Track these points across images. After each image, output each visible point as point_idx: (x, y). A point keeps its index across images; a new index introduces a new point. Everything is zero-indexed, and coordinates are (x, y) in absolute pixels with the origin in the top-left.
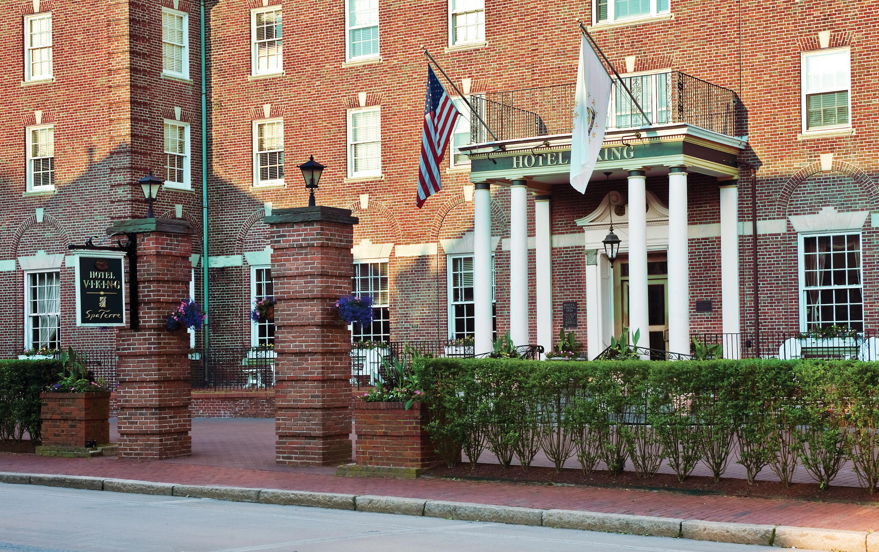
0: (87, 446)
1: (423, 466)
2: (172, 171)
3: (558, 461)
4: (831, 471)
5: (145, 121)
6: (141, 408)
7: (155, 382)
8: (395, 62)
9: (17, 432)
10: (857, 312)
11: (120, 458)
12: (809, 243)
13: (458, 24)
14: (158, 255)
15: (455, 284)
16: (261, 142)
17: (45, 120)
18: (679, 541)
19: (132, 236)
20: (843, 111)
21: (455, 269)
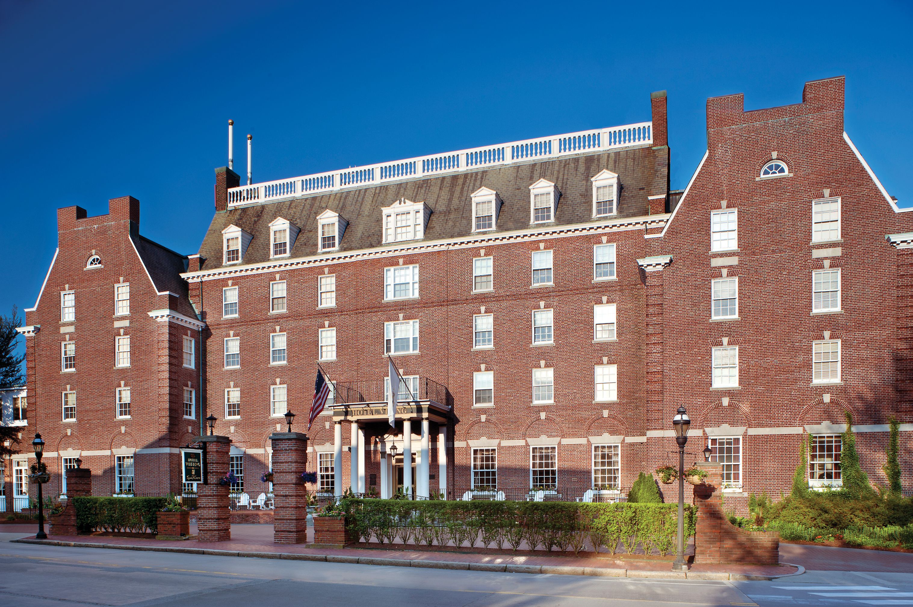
0: (181, 535)
1: (345, 543)
2: (187, 411)
3: (405, 541)
4: (518, 543)
5: (175, 387)
6: (209, 519)
7: (216, 507)
8: (294, 365)
9: (144, 529)
10: (494, 481)
11: (199, 541)
12: (475, 452)
13: (323, 350)
14: (217, 451)
15: (321, 465)
16: (228, 399)
17: (126, 385)
18: (469, 571)
19: (205, 443)
20: (490, 397)
21: (321, 458)
